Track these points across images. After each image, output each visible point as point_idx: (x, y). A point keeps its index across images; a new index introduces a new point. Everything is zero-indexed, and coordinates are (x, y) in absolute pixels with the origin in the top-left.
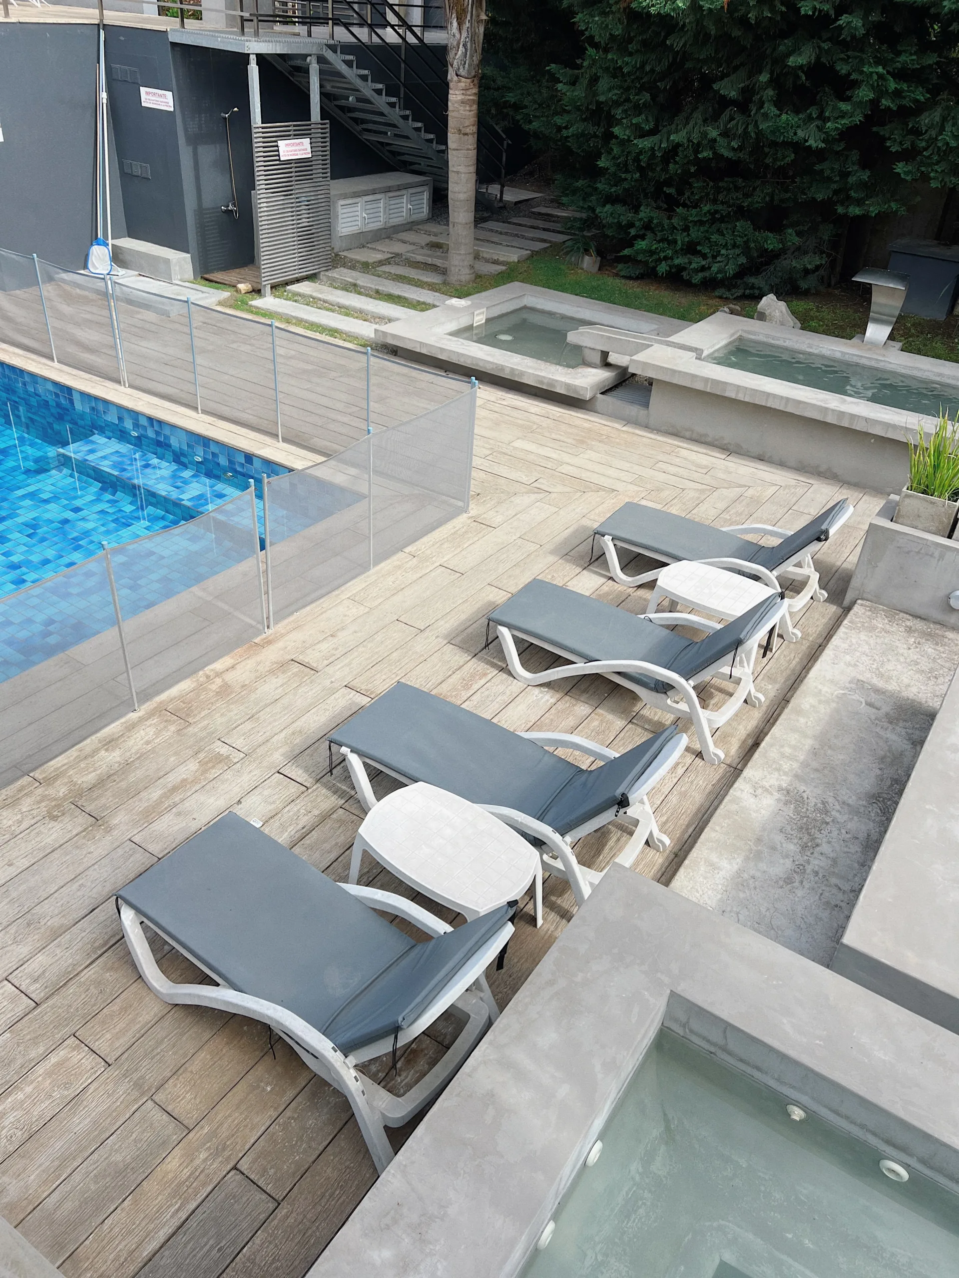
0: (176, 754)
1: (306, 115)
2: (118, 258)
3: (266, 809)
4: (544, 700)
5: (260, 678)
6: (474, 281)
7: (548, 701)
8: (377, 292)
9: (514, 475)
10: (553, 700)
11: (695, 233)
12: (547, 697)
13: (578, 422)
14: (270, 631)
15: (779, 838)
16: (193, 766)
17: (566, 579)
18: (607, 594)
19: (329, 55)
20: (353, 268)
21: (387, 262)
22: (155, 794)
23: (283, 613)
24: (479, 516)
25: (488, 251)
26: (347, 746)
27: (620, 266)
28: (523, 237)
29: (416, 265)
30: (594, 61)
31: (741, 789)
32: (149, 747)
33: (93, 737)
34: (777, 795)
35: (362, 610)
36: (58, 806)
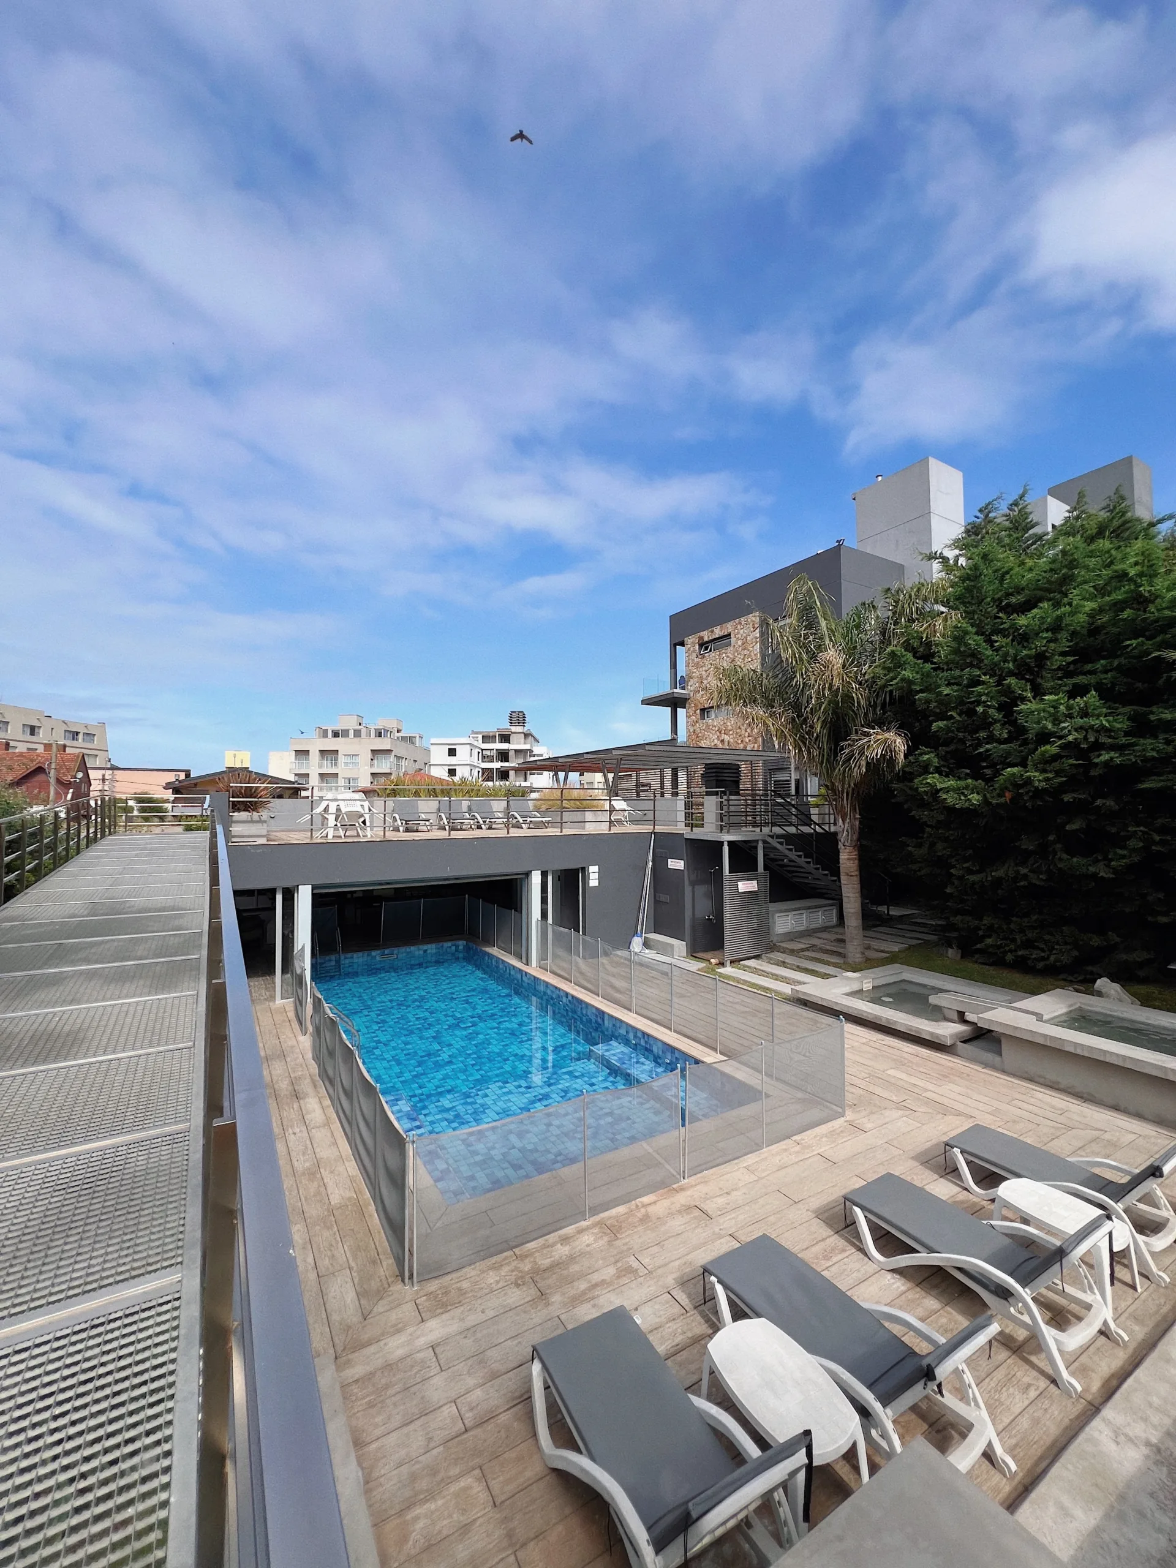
0: (603, 1259)
1: (755, 868)
2: (646, 944)
3: (653, 1320)
4: (895, 1286)
5: (671, 1214)
6: (865, 962)
7: (898, 1287)
8: (798, 967)
9: (885, 1094)
10: (903, 1288)
11: (1030, 934)
12: (899, 1284)
13: (943, 1062)
14: (686, 1181)
15: (1149, 1504)
16: (611, 1271)
17: (925, 1182)
18: (962, 1202)
19: (769, 840)
20: (784, 952)
21: (807, 949)
22: (583, 1286)
23: (695, 1171)
24: (853, 1121)
25: (875, 944)
26: (716, 1276)
27: (977, 956)
28: (904, 937)
29: (827, 952)
30: (931, 834)
31: (1098, 1430)
32: (588, 1249)
33: (556, 1233)
34: (1145, 1450)
35: (753, 1178)
36: (522, 1277)
